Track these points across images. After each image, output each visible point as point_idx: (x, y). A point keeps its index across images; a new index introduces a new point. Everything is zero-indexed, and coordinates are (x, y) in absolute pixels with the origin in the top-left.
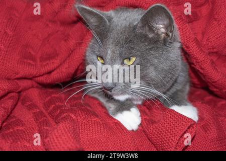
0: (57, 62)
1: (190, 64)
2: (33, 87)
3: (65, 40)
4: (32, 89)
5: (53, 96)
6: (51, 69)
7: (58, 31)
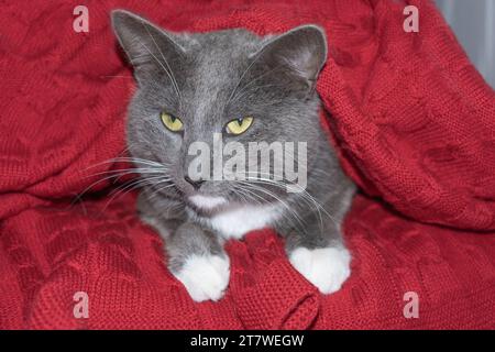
0: (71, 150)
1: (339, 141)
2: (28, 207)
3: (91, 107)
4: (28, 211)
5: (64, 229)
6: (61, 166)
7: (77, 95)
